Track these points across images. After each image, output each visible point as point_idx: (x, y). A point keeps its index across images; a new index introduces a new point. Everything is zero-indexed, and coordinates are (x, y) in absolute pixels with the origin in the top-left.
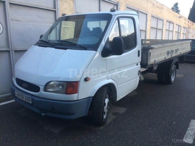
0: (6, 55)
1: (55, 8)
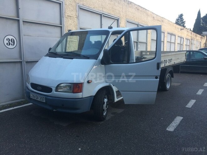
0: (18, 66)
1: (61, 24)
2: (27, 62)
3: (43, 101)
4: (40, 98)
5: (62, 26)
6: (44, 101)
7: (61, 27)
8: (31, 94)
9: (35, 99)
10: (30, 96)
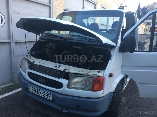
2: (16, 43)
3: (48, 98)
4: (44, 94)
5: (51, 5)
6: (51, 99)
7: (50, 7)
8: (30, 87)
9: (36, 93)
10: (28, 89)
